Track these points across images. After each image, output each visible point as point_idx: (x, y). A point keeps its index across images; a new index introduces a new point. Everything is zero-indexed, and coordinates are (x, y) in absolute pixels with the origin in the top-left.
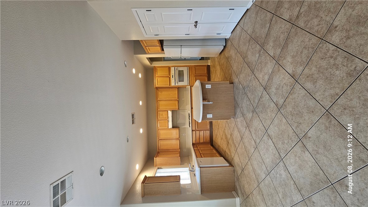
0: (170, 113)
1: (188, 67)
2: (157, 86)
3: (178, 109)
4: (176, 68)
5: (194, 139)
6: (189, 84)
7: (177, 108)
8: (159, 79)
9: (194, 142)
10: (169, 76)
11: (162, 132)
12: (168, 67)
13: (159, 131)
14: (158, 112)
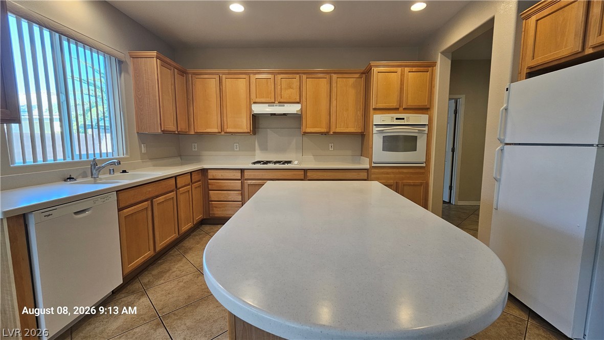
0: (294, 109)
1: (424, 165)
2: (375, 70)
3: (305, 133)
4: (426, 129)
5: (219, 175)
6: (373, 165)
7: (308, 130)
8: (395, 78)
9: (211, 174)
10: (401, 109)
11: (241, 84)
12: (428, 107)
13: (244, 76)
14: (298, 73)
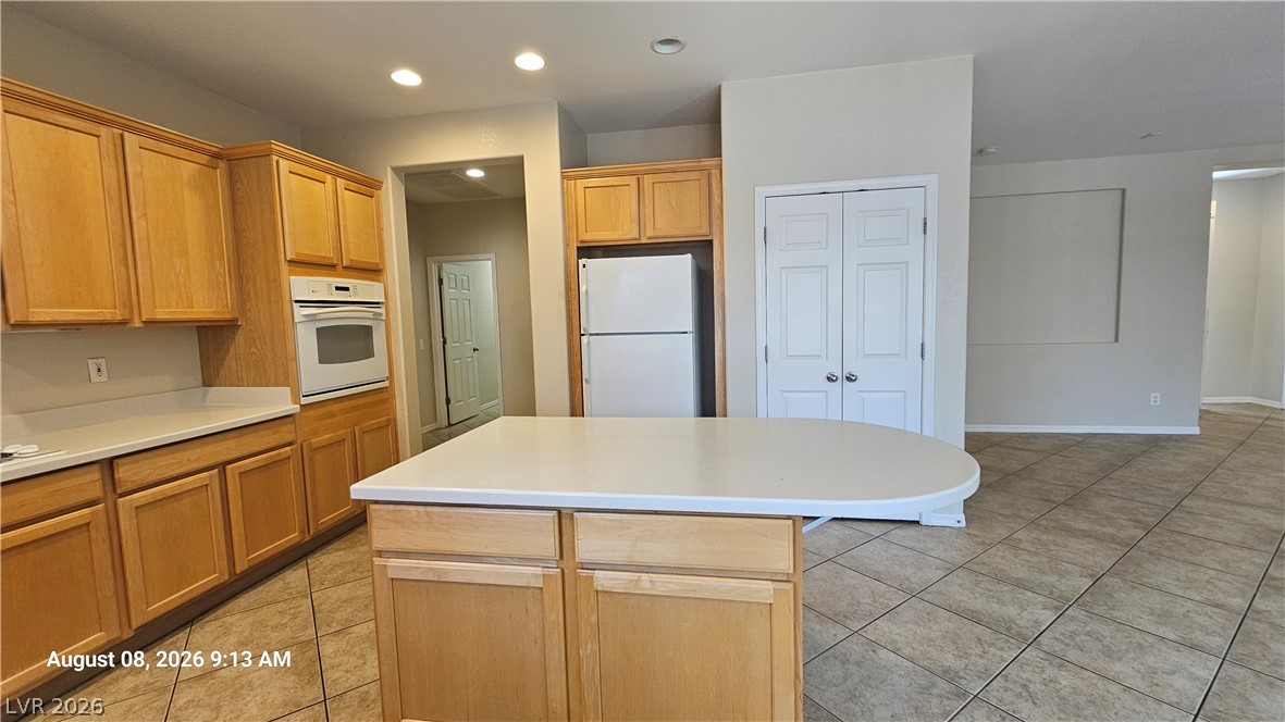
1: (386, 384)
4: (382, 310)
6: (304, 401)
10: (340, 267)
12: (380, 266)
